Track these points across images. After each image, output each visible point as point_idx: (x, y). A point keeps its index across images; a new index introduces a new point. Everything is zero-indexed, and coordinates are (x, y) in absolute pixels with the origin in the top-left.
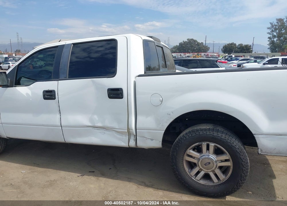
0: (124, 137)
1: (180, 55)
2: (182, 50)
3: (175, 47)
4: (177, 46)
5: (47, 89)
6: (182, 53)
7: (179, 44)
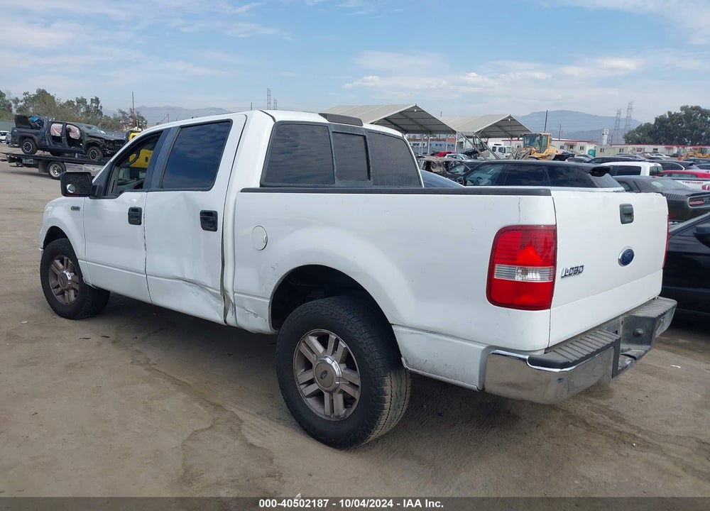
0: (220, 305)
1: (654, 149)
2: (662, 138)
3: (641, 129)
4: (648, 125)
5: (133, 206)
6: (661, 144)
7: (657, 119)
